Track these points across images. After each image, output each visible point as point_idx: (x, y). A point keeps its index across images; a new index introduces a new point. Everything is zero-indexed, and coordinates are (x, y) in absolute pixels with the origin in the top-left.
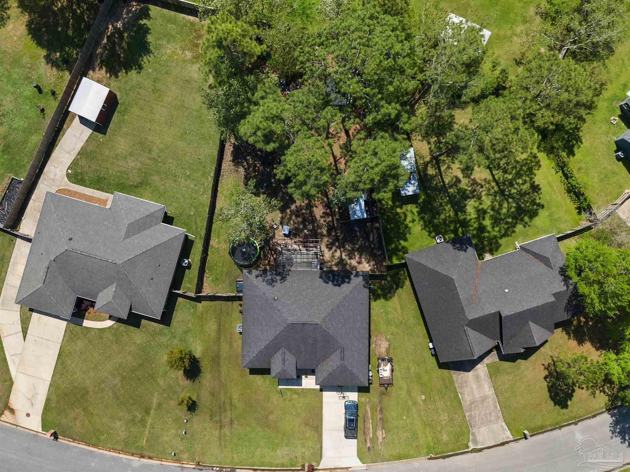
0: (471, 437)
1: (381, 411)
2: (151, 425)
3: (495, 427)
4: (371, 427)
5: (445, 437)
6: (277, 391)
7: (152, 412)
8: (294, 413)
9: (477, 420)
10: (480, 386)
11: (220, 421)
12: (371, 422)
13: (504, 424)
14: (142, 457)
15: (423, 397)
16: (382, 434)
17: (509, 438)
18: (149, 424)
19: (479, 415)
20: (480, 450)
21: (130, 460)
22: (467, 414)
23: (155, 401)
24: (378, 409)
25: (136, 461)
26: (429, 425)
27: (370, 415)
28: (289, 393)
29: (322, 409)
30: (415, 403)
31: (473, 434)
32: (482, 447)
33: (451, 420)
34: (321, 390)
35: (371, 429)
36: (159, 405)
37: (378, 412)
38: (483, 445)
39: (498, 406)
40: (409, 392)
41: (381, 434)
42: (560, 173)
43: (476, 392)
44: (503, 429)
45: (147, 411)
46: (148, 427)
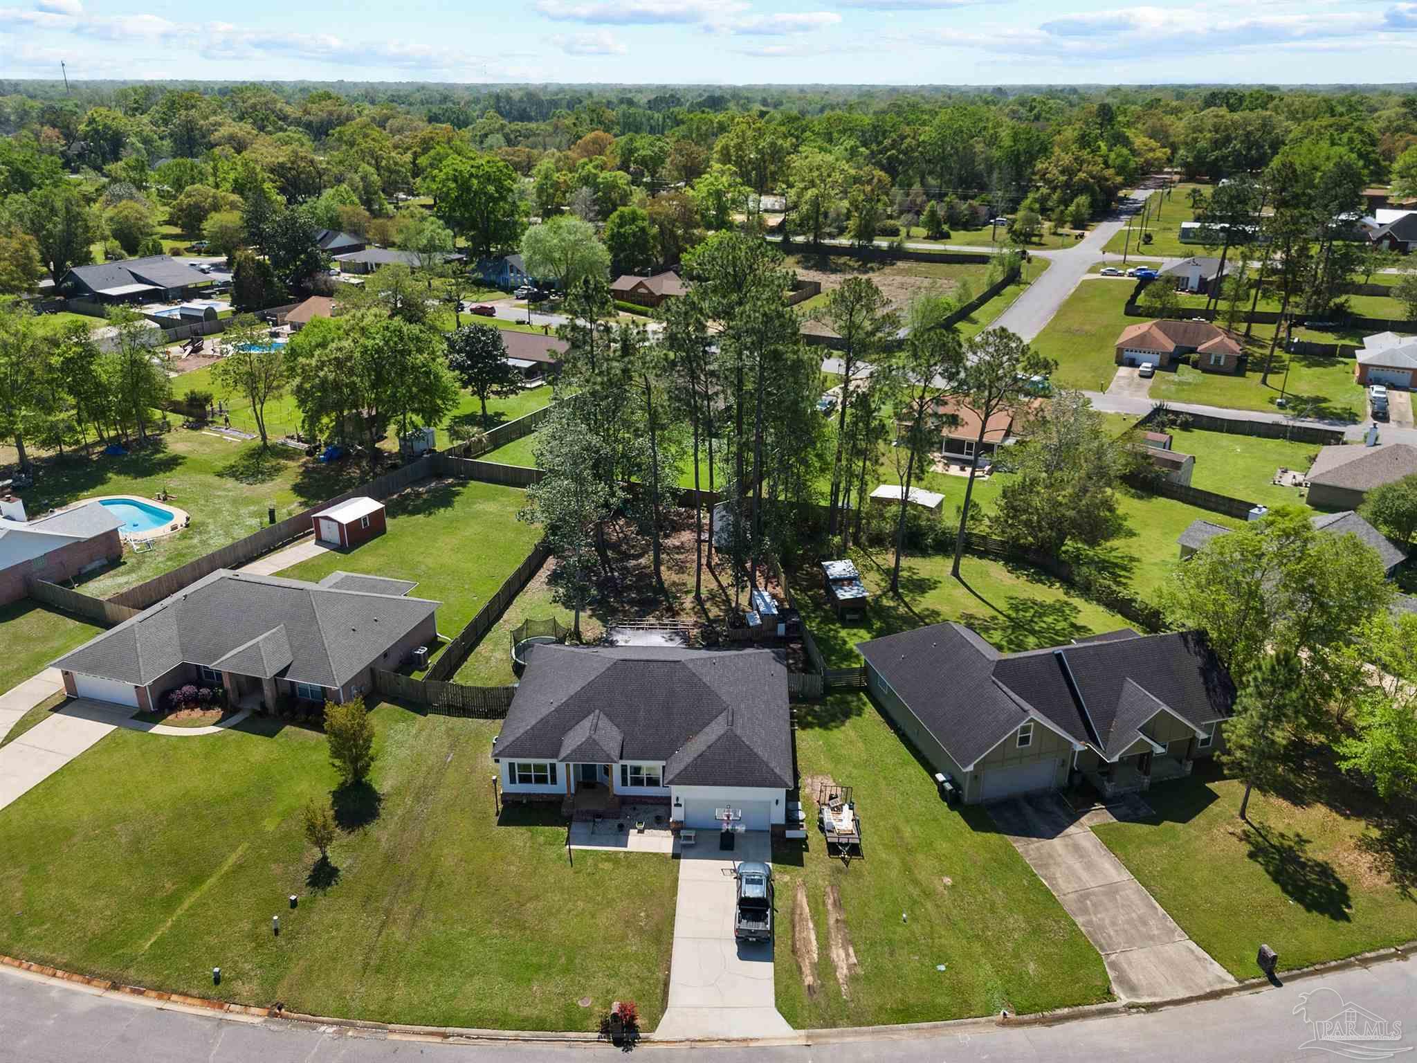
0: (1111, 975)
1: (838, 904)
2: (191, 908)
3: (1169, 950)
4: (813, 937)
5: (1032, 966)
6: (560, 857)
7: (212, 881)
8: (599, 898)
9: (1112, 933)
10: (1090, 866)
11: (388, 912)
12: (811, 925)
13: (1193, 946)
14: (115, 987)
15: (948, 881)
16: (848, 955)
17: (1224, 981)
18: (186, 904)
19: (1114, 924)
20: (1151, 1008)
21: (74, 993)
22: (1079, 920)
23: (232, 859)
24: (830, 901)
25: (89, 995)
26: (977, 936)
27: (807, 910)
28: (590, 862)
29: (675, 894)
30: (928, 894)
31: (1113, 965)
32: (1156, 1000)
33: (1037, 931)
34: (676, 856)
35: (814, 943)
36: (239, 868)
37: (830, 907)
38: (1155, 995)
39: (1157, 905)
40: (907, 869)
41: (843, 955)
42: (1119, 616)
43: (1085, 876)
44: (1198, 959)
45: (197, 880)
46: (179, 912)
